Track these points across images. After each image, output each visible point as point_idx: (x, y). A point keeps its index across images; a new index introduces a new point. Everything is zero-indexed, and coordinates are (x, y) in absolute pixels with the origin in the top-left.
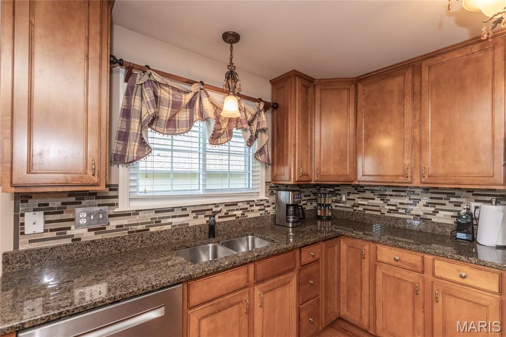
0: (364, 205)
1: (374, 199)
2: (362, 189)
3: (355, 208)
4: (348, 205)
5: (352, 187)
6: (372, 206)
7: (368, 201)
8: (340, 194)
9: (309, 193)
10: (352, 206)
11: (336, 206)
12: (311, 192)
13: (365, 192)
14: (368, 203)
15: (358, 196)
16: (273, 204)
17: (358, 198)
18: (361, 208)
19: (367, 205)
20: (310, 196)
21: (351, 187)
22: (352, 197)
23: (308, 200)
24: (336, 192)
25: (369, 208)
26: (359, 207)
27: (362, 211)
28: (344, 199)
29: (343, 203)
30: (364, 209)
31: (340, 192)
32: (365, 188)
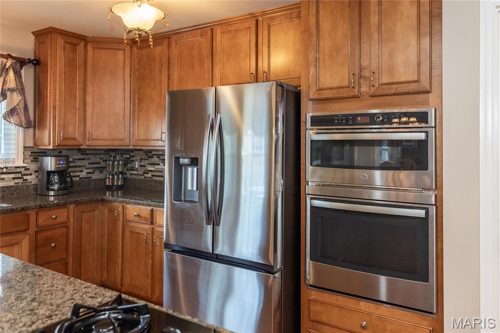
0: (152, 171)
1: (159, 164)
2: (150, 154)
3: (145, 175)
4: (140, 173)
5: (144, 152)
6: (158, 171)
7: (154, 167)
8: (133, 161)
9: (98, 160)
10: (143, 173)
11: (131, 174)
12: (101, 159)
13: (153, 157)
14: (155, 169)
15: (148, 162)
16: (36, 171)
17: (148, 164)
18: (149, 175)
19: (155, 171)
20: (100, 163)
21: (142, 153)
22: (143, 163)
23: (95, 168)
24: (131, 159)
25: (156, 174)
26: (148, 173)
27: (150, 178)
28: (137, 165)
29: (137, 170)
30: (152, 175)
31: (134, 159)
32: (153, 153)
